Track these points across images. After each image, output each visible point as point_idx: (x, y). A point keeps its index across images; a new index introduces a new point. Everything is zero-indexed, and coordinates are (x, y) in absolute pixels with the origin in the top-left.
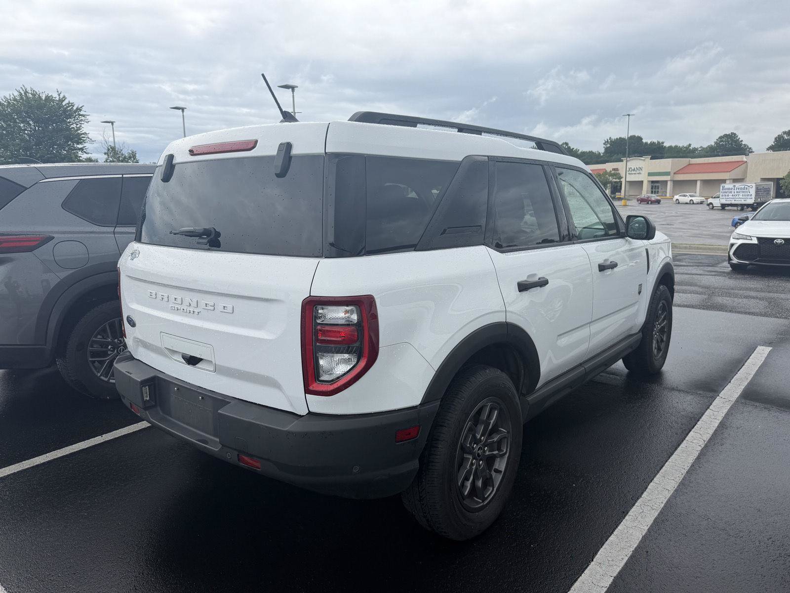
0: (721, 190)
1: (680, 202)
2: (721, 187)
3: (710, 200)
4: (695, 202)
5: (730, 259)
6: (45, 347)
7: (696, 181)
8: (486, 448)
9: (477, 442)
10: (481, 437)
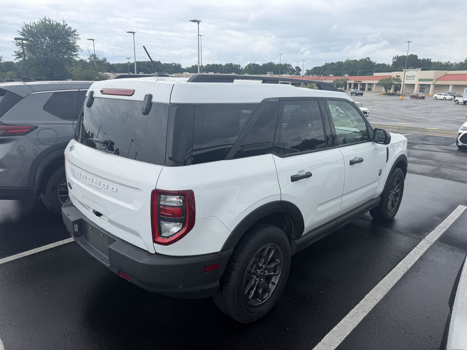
0: (464, 92)
1: (437, 98)
2: (465, 90)
3: (456, 98)
4: (447, 99)
5: (457, 142)
6: (33, 188)
7: (449, 85)
8: (266, 271)
9: (260, 268)
10: (262, 265)
